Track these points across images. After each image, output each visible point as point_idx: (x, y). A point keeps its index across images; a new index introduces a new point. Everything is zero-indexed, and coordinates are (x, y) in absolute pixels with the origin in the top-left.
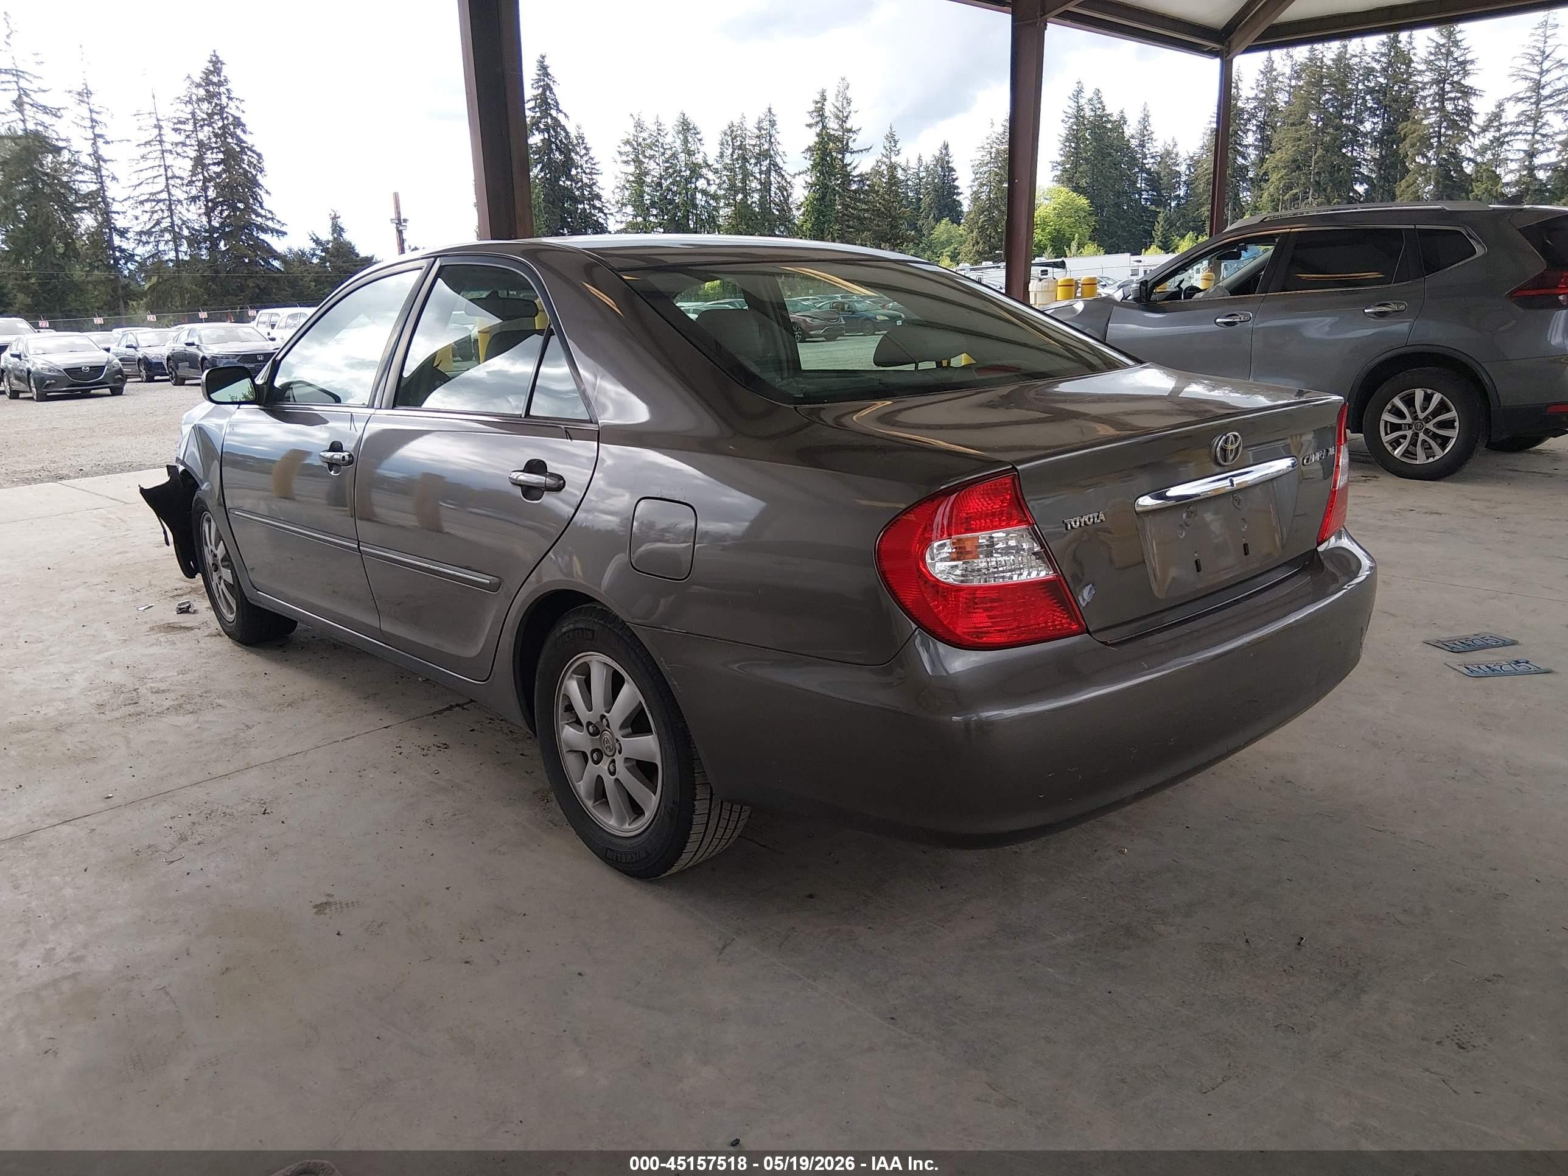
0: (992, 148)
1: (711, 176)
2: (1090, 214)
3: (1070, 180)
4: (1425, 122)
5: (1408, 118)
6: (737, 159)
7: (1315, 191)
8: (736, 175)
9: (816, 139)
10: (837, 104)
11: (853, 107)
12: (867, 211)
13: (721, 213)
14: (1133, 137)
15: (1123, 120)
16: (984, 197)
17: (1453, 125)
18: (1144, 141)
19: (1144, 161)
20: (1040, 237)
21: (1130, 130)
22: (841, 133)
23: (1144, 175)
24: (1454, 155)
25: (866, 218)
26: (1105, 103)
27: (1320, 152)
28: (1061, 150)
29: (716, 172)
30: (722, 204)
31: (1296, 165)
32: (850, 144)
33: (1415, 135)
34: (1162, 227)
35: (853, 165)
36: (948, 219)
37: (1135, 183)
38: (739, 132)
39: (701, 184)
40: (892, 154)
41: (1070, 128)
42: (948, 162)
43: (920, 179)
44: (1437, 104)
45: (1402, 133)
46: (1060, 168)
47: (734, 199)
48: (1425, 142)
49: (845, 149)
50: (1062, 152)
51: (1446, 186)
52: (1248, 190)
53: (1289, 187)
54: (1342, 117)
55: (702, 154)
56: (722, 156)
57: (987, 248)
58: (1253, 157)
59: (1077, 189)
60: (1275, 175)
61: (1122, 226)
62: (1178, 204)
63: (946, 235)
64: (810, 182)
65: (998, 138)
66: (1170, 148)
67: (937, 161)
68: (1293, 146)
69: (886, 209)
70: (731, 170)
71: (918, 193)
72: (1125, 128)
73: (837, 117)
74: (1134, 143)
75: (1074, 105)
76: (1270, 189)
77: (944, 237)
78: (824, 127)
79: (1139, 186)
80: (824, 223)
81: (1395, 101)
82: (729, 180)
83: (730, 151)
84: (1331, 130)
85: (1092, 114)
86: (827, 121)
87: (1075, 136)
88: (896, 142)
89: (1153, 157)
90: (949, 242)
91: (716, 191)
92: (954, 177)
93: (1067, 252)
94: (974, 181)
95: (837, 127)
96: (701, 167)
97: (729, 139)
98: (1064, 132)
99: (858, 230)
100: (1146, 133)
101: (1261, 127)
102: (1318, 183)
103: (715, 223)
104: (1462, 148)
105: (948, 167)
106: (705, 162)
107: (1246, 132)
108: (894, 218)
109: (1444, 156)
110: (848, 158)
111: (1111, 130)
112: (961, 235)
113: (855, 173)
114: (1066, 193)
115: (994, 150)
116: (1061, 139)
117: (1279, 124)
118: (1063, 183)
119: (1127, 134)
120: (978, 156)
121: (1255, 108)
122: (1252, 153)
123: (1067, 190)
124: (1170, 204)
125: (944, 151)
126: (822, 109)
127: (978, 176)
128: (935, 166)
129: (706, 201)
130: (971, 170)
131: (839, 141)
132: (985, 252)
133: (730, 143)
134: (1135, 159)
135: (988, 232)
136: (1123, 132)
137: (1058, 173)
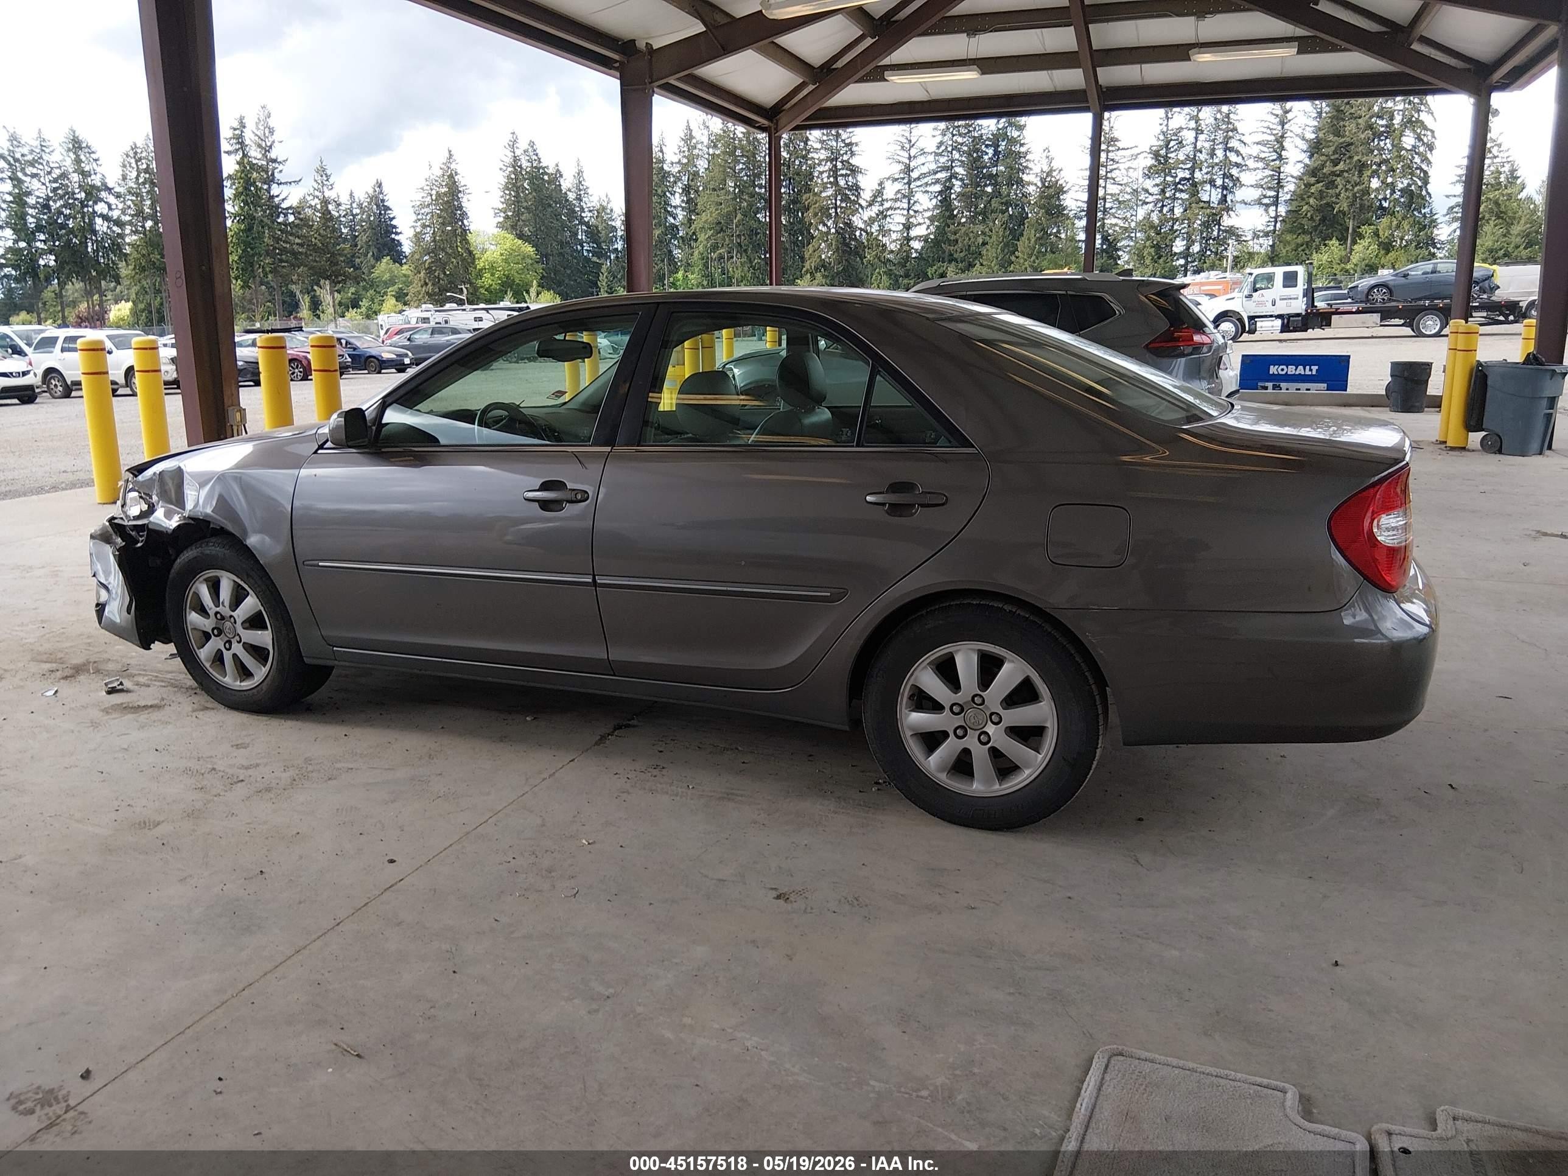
0: (432, 190)
1: (112, 199)
2: (537, 262)
3: (513, 227)
4: (824, 195)
5: (810, 190)
6: (144, 183)
7: (737, 252)
8: (142, 200)
9: (237, 167)
10: (258, 133)
11: (276, 137)
12: (301, 245)
13: (128, 240)
14: (569, 190)
15: (559, 174)
16: (428, 238)
17: (845, 199)
18: (580, 195)
19: (583, 215)
20: (490, 281)
21: (567, 183)
22: (264, 163)
23: (584, 227)
24: (849, 224)
25: (301, 253)
26: (540, 155)
27: (739, 216)
28: (502, 197)
29: (118, 196)
30: (127, 231)
31: (720, 227)
32: (276, 175)
33: (817, 205)
34: (607, 277)
35: (281, 197)
36: (389, 258)
37: (577, 234)
38: (144, 154)
39: (101, 208)
40: (325, 188)
41: (508, 177)
42: (383, 201)
43: (354, 216)
44: (832, 179)
45: (806, 203)
46: (502, 215)
47: (143, 226)
48: (825, 212)
49: (270, 180)
50: (503, 200)
51: (844, 252)
52: (679, 247)
53: (715, 248)
54: (754, 186)
55: (99, 176)
56: (124, 178)
57: (437, 290)
58: (681, 217)
59: (520, 236)
60: (703, 235)
61: (569, 275)
62: (617, 257)
63: (388, 275)
64: (233, 212)
65: (436, 181)
66: (605, 204)
67: (371, 199)
68: (717, 210)
69: (323, 244)
70: (137, 195)
71: (352, 230)
72: (562, 181)
73: (260, 146)
74: (571, 196)
75: (511, 154)
76: (700, 248)
77: (387, 276)
78: (245, 155)
79: (580, 237)
80: (253, 256)
81: (798, 174)
82: (135, 205)
83: (134, 174)
84: (746, 197)
85: (529, 164)
86: (247, 149)
87: (514, 185)
88: (328, 177)
89: (590, 211)
90: (392, 282)
91: (119, 217)
92: (391, 216)
93: (527, 297)
94: (416, 222)
95: (259, 156)
96: (99, 191)
97: (133, 161)
98: (503, 181)
99: (292, 265)
100: (581, 187)
101: (686, 190)
102: (740, 244)
103: (121, 251)
104: (854, 219)
105: (383, 205)
106: (104, 184)
107: (673, 194)
108: (333, 255)
109: (841, 225)
110: (275, 190)
111: (549, 182)
112: (405, 275)
113: (284, 205)
114: (510, 241)
115: (434, 192)
116: (501, 187)
117: (701, 188)
118: (507, 229)
119: (564, 188)
120: (418, 197)
121: (679, 172)
122: (681, 215)
123: (512, 237)
124: (610, 256)
125: (377, 189)
126: (241, 136)
127: (420, 217)
128: (370, 203)
129: (108, 227)
130: (412, 210)
131: (263, 171)
132: (435, 294)
133: (134, 165)
134: (574, 212)
135: (436, 274)
136: (560, 185)
137: (501, 219)
